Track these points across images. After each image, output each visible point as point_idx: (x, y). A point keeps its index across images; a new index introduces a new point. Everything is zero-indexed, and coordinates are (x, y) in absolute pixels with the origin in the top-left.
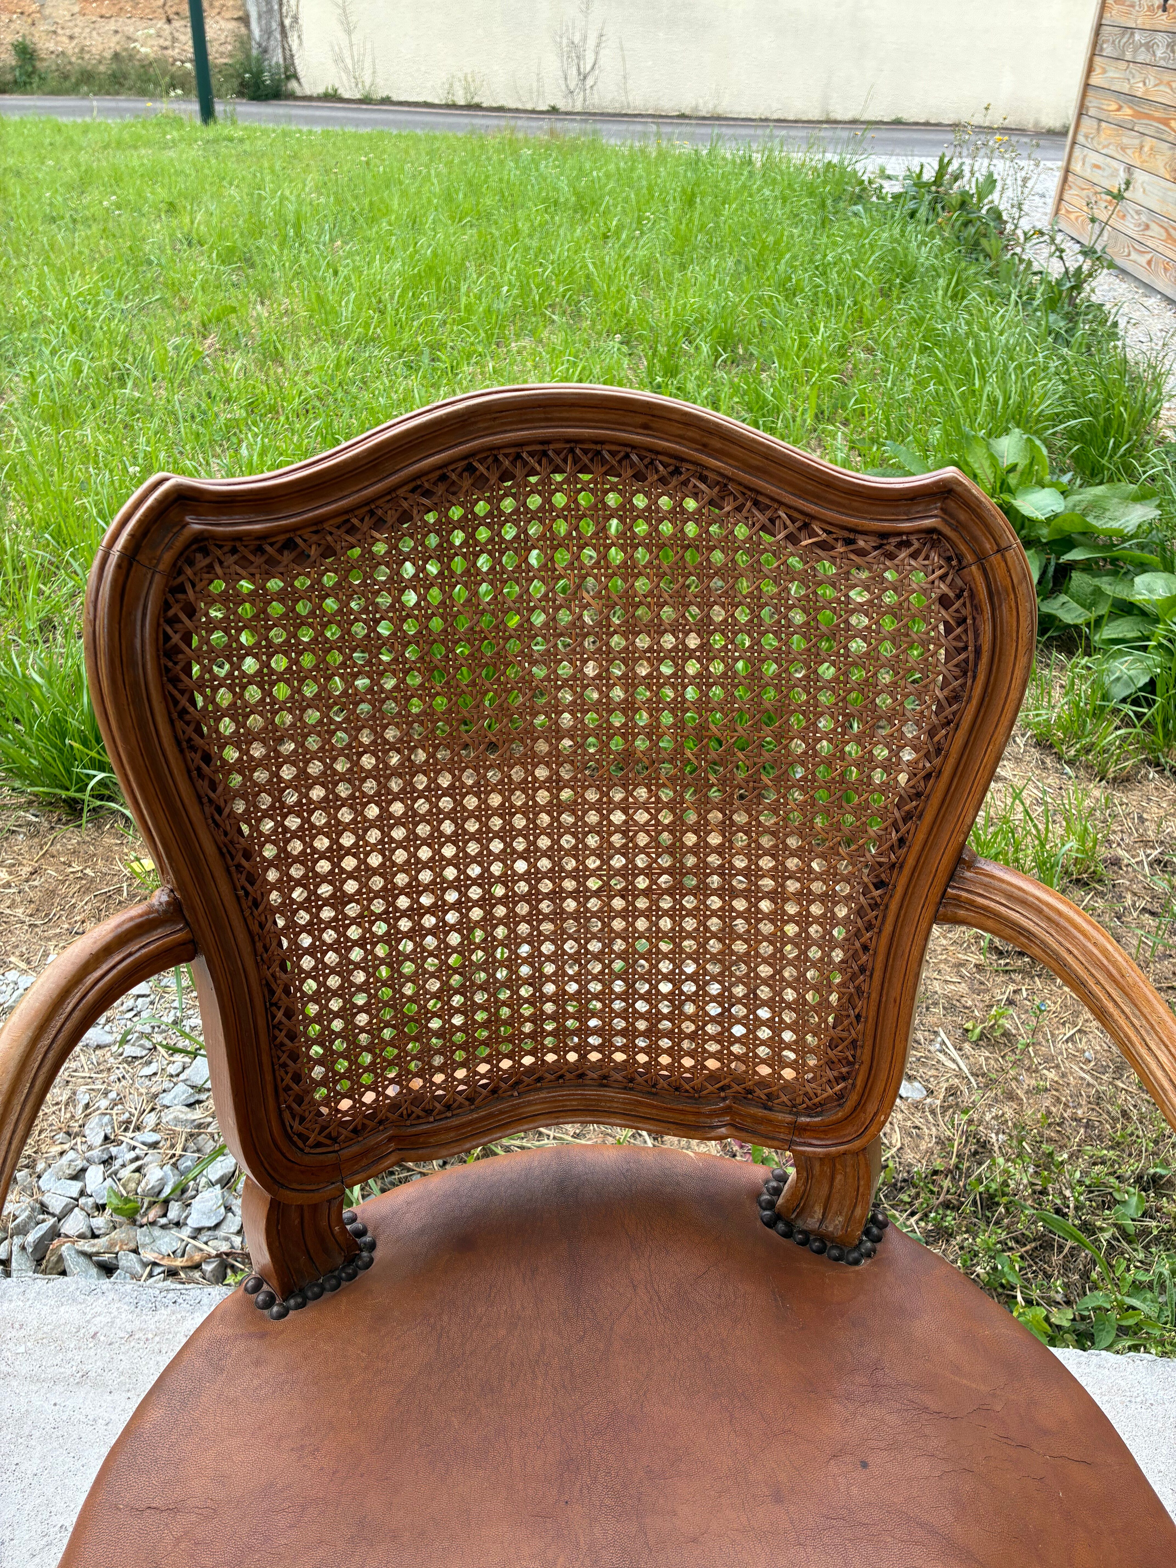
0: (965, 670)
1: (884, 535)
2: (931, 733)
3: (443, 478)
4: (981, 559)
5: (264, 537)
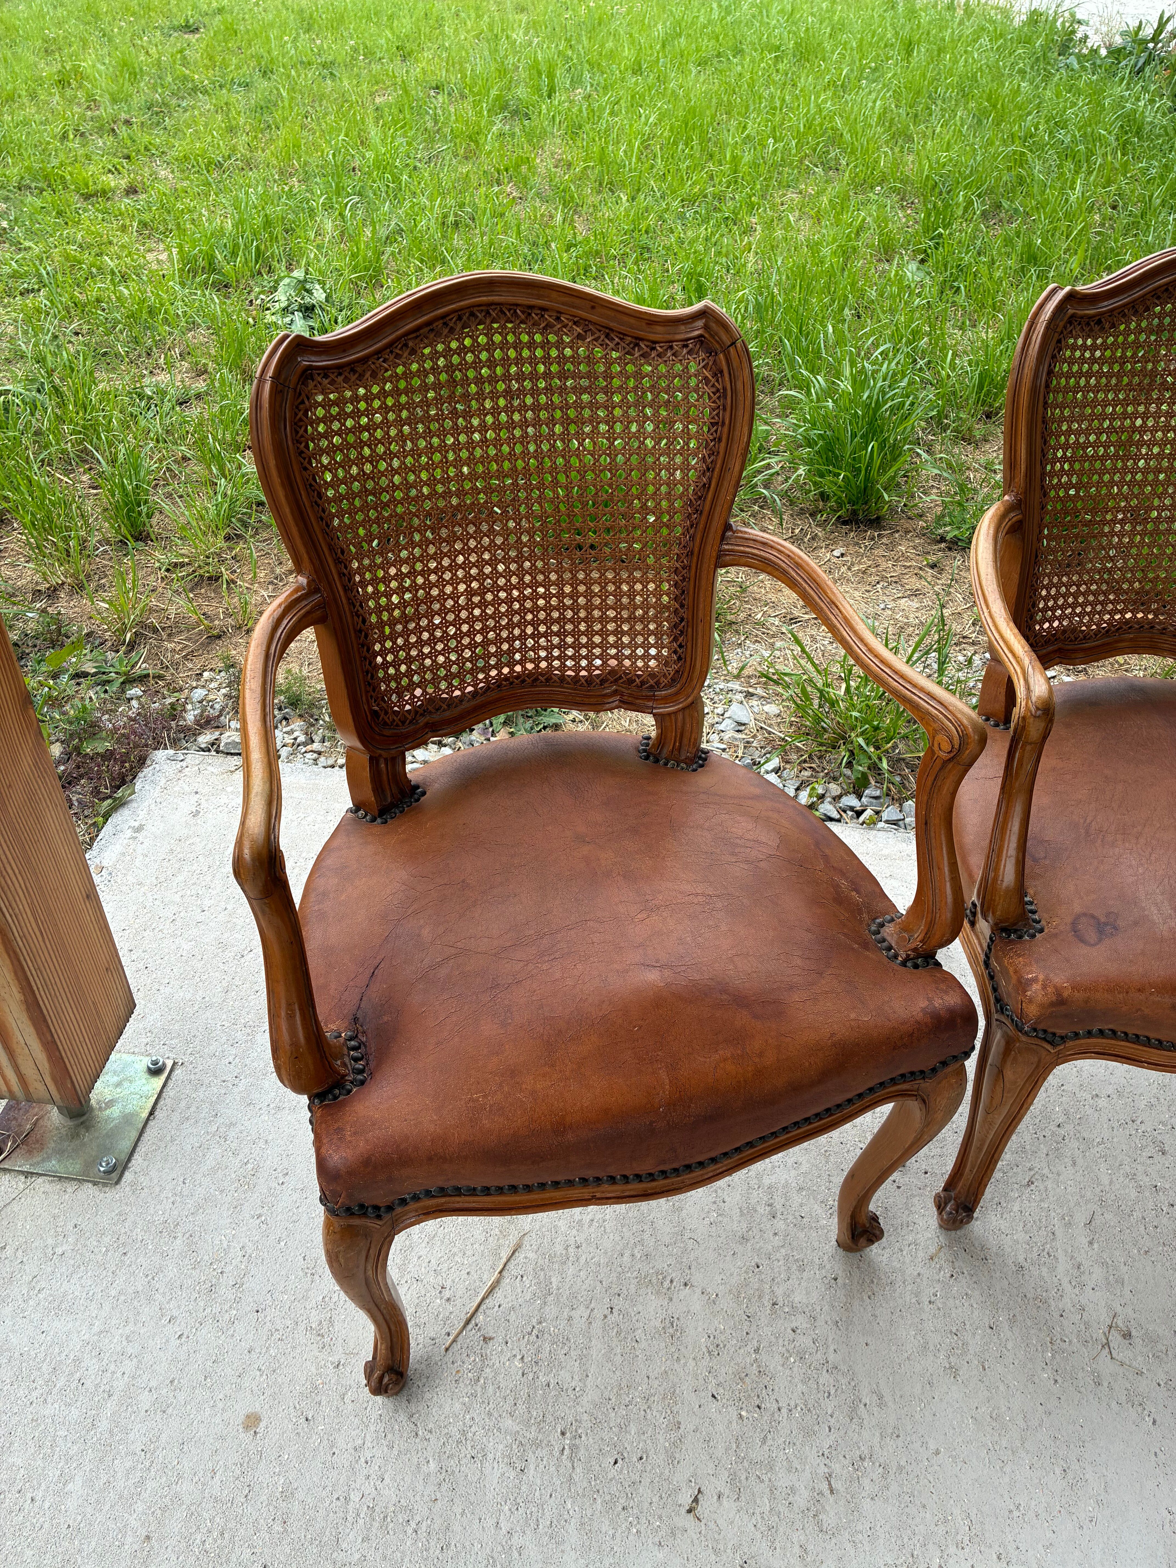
5: (1091, 317)
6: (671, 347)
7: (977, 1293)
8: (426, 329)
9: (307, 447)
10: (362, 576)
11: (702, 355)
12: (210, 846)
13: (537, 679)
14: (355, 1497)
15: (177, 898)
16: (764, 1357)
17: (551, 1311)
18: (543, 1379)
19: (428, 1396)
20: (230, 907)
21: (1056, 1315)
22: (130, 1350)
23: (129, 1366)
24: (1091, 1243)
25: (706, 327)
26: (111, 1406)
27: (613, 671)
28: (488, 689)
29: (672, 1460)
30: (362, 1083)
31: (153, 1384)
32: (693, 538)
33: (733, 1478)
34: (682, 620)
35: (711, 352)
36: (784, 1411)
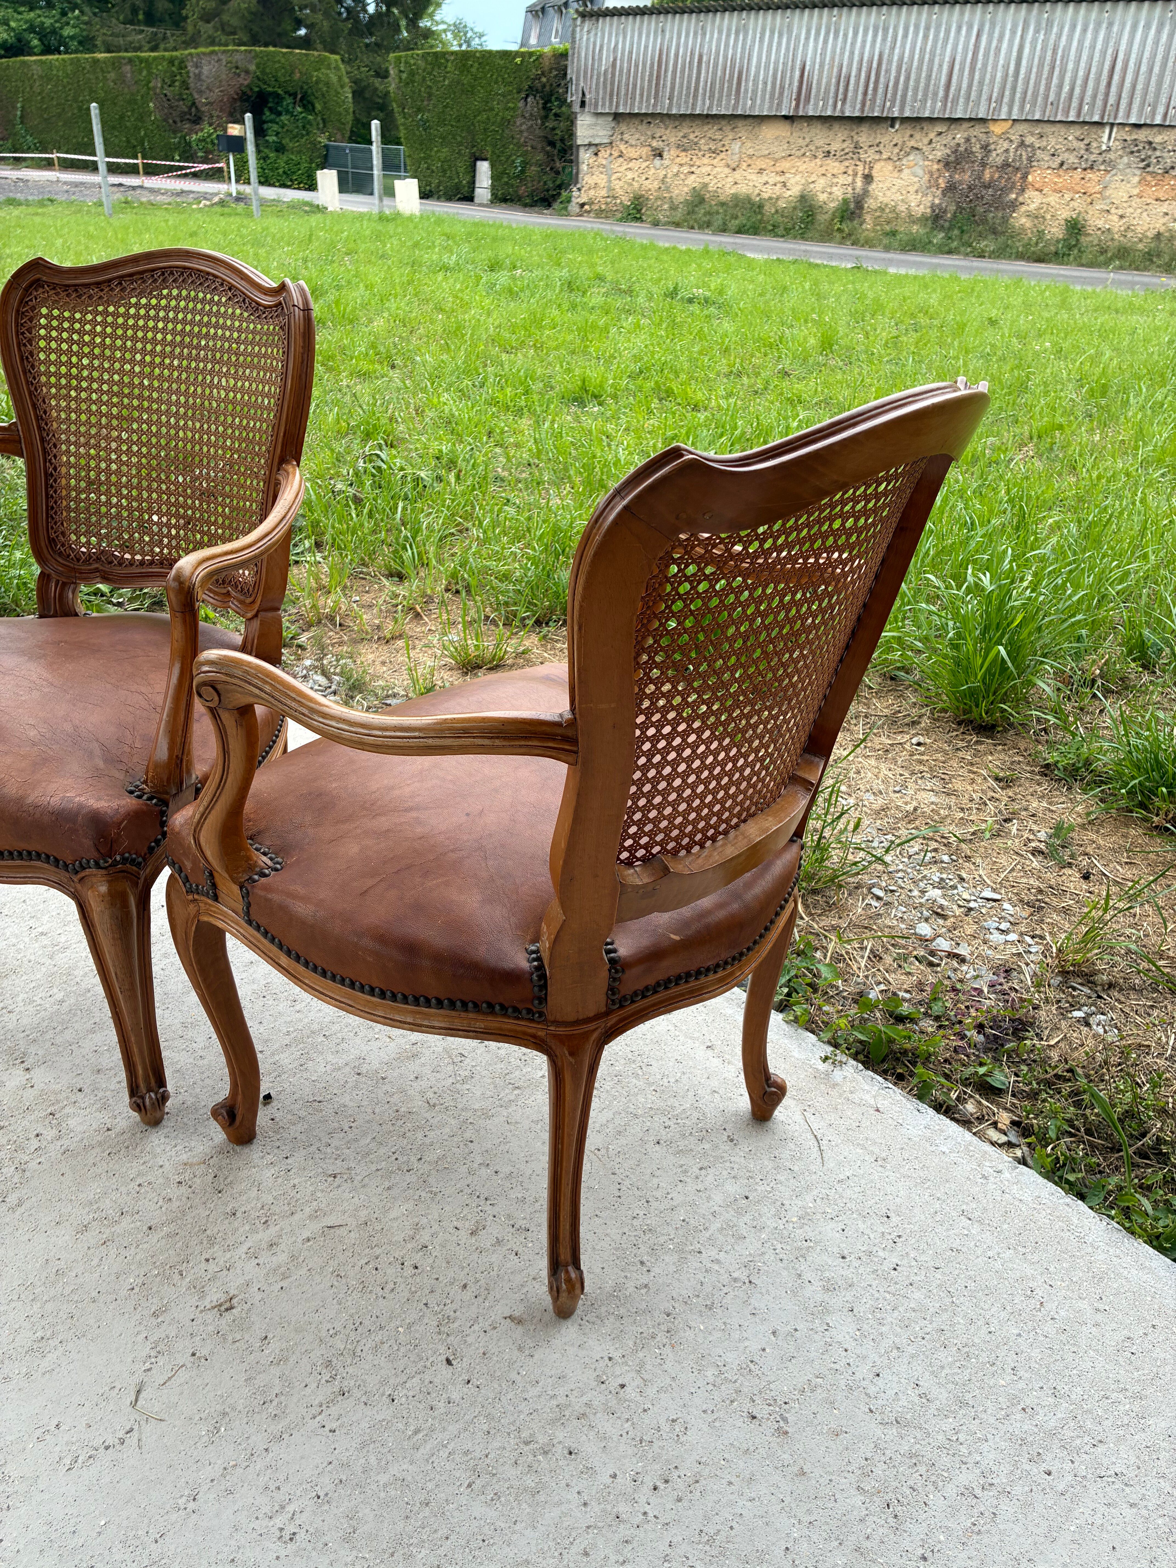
7: (178, 1203)
11: (281, 318)
25: (283, 296)
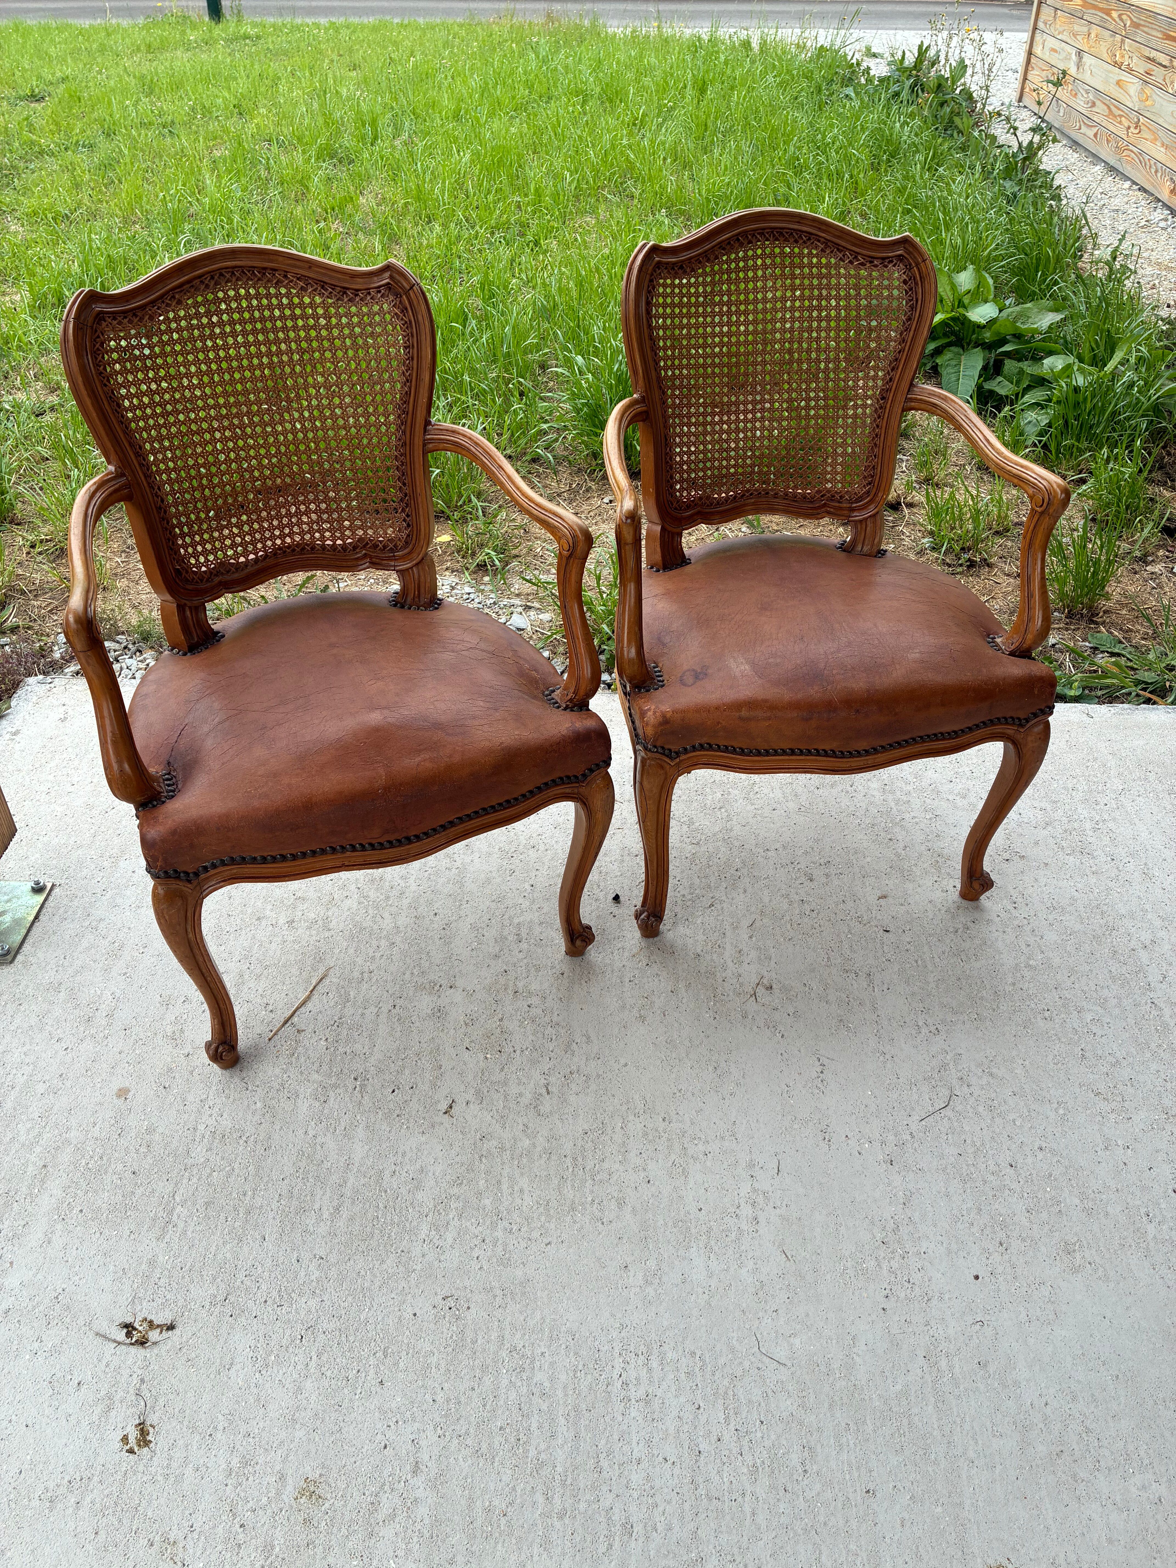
0: (912, 308)
1: (883, 259)
2: (901, 334)
3: (729, 243)
4: (917, 265)
5: (674, 264)
6: (369, 293)
7: (665, 973)
8: (188, 286)
9: (105, 369)
10: (157, 466)
11: (391, 298)
12: (77, 740)
13: (303, 549)
14: (201, 1127)
15: (51, 778)
16: (505, 1023)
17: (349, 1011)
18: (341, 1050)
19: (255, 1066)
20: (95, 781)
21: (720, 980)
22: (27, 1060)
23: (27, 1070)
24: (751, 937)
25: (391, 277)
26: (13, 1094)
27: (361, 539)
28: (266, 557)
29: (434, 1086)
30: (173, 797)
31: (47, 1077)
32: (404, 432)
33: (478, 1092)
34: (406, 495)
35: (397, 295)
36: (518, 1052)
